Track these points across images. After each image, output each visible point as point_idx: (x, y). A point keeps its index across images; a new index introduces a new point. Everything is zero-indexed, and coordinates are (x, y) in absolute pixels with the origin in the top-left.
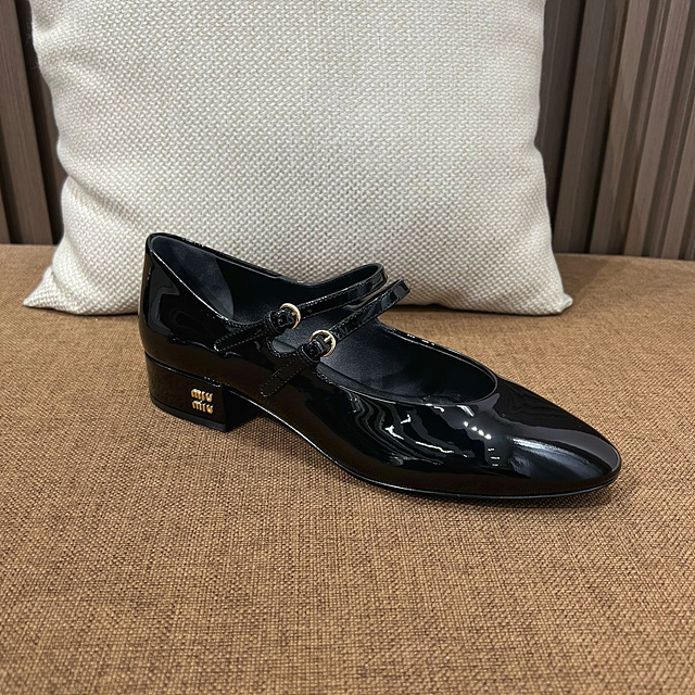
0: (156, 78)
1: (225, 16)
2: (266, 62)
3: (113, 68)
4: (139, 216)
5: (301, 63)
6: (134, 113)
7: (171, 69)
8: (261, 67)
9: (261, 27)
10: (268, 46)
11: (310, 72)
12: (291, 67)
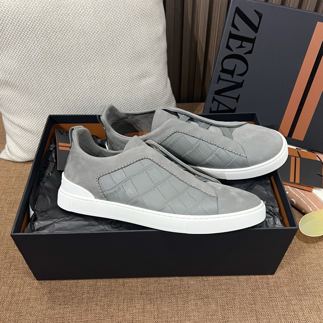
0: (34, 90)
2: (72, 82)
3: (16, 87)
4: (38, 133)
5: (85, 81)
7: (39, 87)
8: (71, 84)
9: (68, 71)
10: (72, 77)
11: (89, 84)
12: (82, 83)
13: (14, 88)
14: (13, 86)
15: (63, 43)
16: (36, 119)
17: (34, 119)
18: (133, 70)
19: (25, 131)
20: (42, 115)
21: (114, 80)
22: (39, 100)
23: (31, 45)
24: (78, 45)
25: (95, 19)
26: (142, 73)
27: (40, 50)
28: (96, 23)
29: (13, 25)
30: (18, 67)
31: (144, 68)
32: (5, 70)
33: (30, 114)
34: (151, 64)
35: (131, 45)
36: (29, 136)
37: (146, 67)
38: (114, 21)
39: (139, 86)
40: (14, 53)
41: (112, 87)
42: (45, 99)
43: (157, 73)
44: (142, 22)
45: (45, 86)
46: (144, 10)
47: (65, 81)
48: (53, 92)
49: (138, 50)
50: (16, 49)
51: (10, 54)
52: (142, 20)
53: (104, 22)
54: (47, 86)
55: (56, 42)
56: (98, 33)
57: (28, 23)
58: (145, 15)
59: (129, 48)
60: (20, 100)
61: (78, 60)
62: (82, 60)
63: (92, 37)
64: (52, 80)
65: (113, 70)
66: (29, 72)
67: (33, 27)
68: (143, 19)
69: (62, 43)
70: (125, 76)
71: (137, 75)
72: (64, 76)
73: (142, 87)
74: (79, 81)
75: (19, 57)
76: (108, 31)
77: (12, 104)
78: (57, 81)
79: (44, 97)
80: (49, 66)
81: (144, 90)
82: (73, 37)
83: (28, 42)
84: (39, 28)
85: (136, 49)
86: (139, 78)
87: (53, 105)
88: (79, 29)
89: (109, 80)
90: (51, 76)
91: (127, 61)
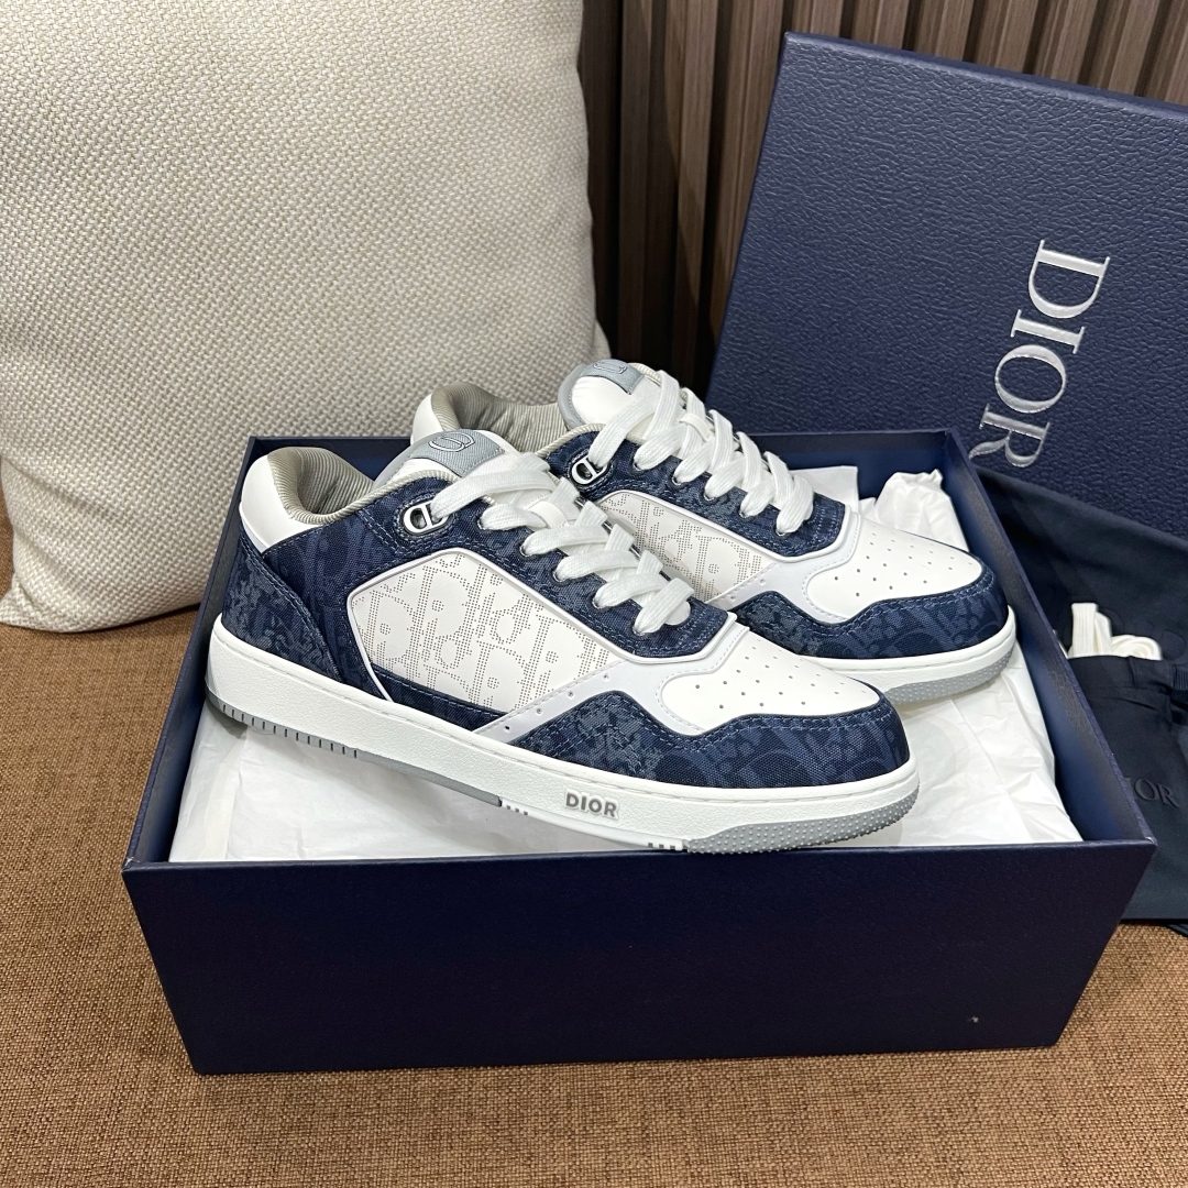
0: (116, 357)
1: (193, 276)
2: (255, 326)
3: (55, 347)
4: (131, 518)
5: (302, 323)
6: (94, 398)
7: (135, 345)
8: (252, 332)
9: (242, 284)
10: (255, 306)
11: (315, 331)
12: (290, 328)
13: (47, 352)
14: (43, 343)
15: (226, 185)
16: (122, 466)
17: (116, 463)
18: (472, 290)
19: (83, 511)
20: (144, 450)
21: (404, 323)
22: (136, 394)
23: (112, 192)
24: (280, 191)
25: (339, 104)
26: (505, 302)
27: (143, 211)
28: (342, 120)
29: (53, 123)
30: (62, 273)
31: (510, 284)
32: (15, 284)
33: (100, 445)
34: (536, 273)
35: (464, 202)
36: (96, 529)
37: (519, 282)
38: (408, 114)
39: (494, 349)
40: (52, 220)
41: (398, 347)
42: (155, 387)
43: (560, 305)
44: (503, 124)
45: (156, 342)
46: (511, 83)
47: (230, 322)
48: (187, 365)
49: (488, 219)
50: (59, 207)
51: (36, 227)
52: (504, 116)
53: (370, 117)
54: (167, 341)
55: (201, 182)
56: (350, 153)
57: (106, 116)
58: (515, 100)
59: (456, 211)
60: (66, 395)
61: (278, 246)
62: (290, 245)
63: (329, 166)
64: (182, 318)
65: (402, 288)
66: (103, 291)
67: (123, 127)
68: (507, 113)
69: (223, 187)
70: (444, 310)
71: (486, 306)
72: (225, 304)
73: (504, 351)
74: (278, 323)
75: (68, 236)
76: (385, 149)
77: (37, 412)
78: (202, 322)
79: (154, 384)
80: (174, 267)
81: (512, 364)
82: (263, 166)
83: (104, 181)
84: (142, 131)
85: (483, 214)
86: (495, 320)
87: (186, 413)
88: (285, 136)
89: (387, 320)
90: (179, 304)
91: (450, 257)
